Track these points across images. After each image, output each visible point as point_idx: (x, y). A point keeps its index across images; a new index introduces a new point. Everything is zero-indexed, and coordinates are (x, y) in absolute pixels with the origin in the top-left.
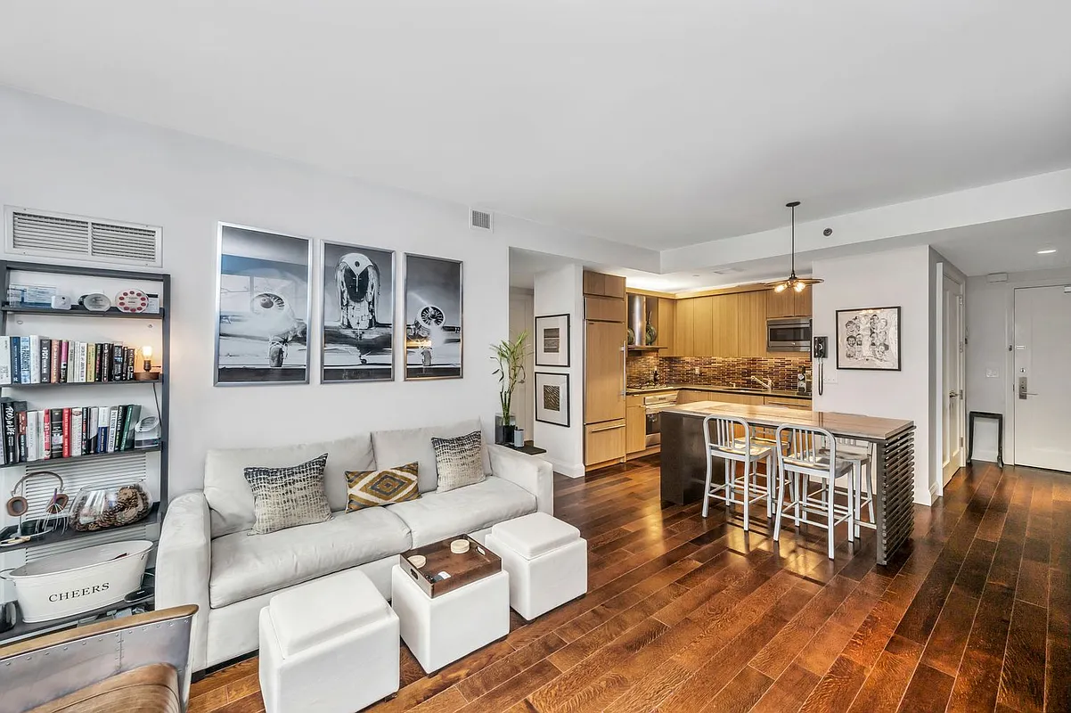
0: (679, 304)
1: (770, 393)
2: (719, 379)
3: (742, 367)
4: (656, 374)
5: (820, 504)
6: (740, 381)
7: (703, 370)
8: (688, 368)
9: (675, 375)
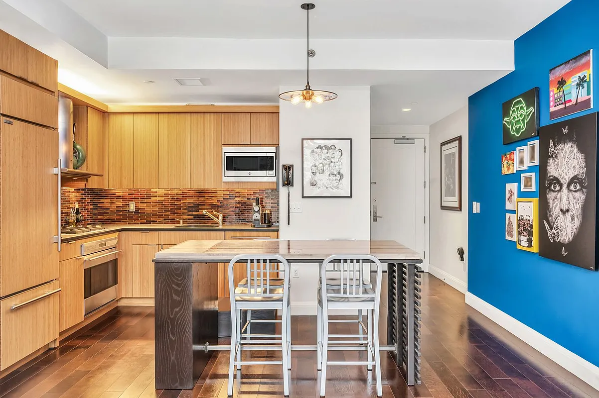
0: (113, 120)
1: (221, 227)
2: (160, 216)
3: (188, 200)
4: (78, 213)
5: (358, 339)
6: (186, 217)
7: (141, 206)
8: (120, 203)
9: (100, 214)
